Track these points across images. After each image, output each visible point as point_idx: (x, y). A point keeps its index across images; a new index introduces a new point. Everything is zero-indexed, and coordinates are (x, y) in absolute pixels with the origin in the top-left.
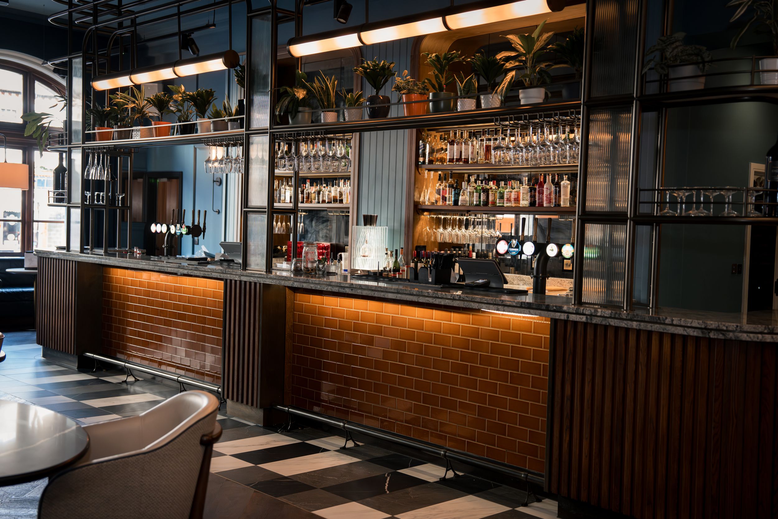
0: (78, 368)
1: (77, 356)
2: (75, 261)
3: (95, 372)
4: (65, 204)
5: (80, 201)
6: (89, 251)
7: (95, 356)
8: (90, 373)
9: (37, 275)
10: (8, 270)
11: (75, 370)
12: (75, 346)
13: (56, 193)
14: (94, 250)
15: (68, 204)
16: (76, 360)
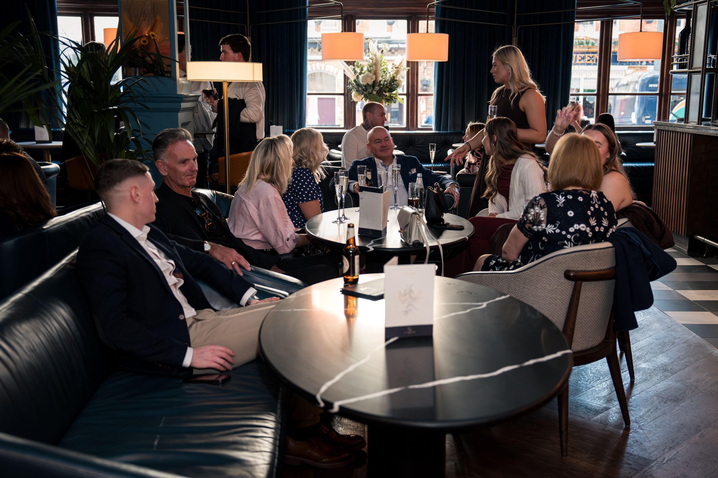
0: (688, 251)
1: (688, 238)
2: (691, 134)
3: (705, 257)
4: (686, 70)
5: (701, 65)
6: (710, 122)
7: (705, 239)
8: (700, 258)
9: (655, 149)
10: (638, 144)
11: (685, 253)
12: (686, 227)
13: (679, 59)
14: (715, 121)
15: (689, 69)
16: (687, 242)
